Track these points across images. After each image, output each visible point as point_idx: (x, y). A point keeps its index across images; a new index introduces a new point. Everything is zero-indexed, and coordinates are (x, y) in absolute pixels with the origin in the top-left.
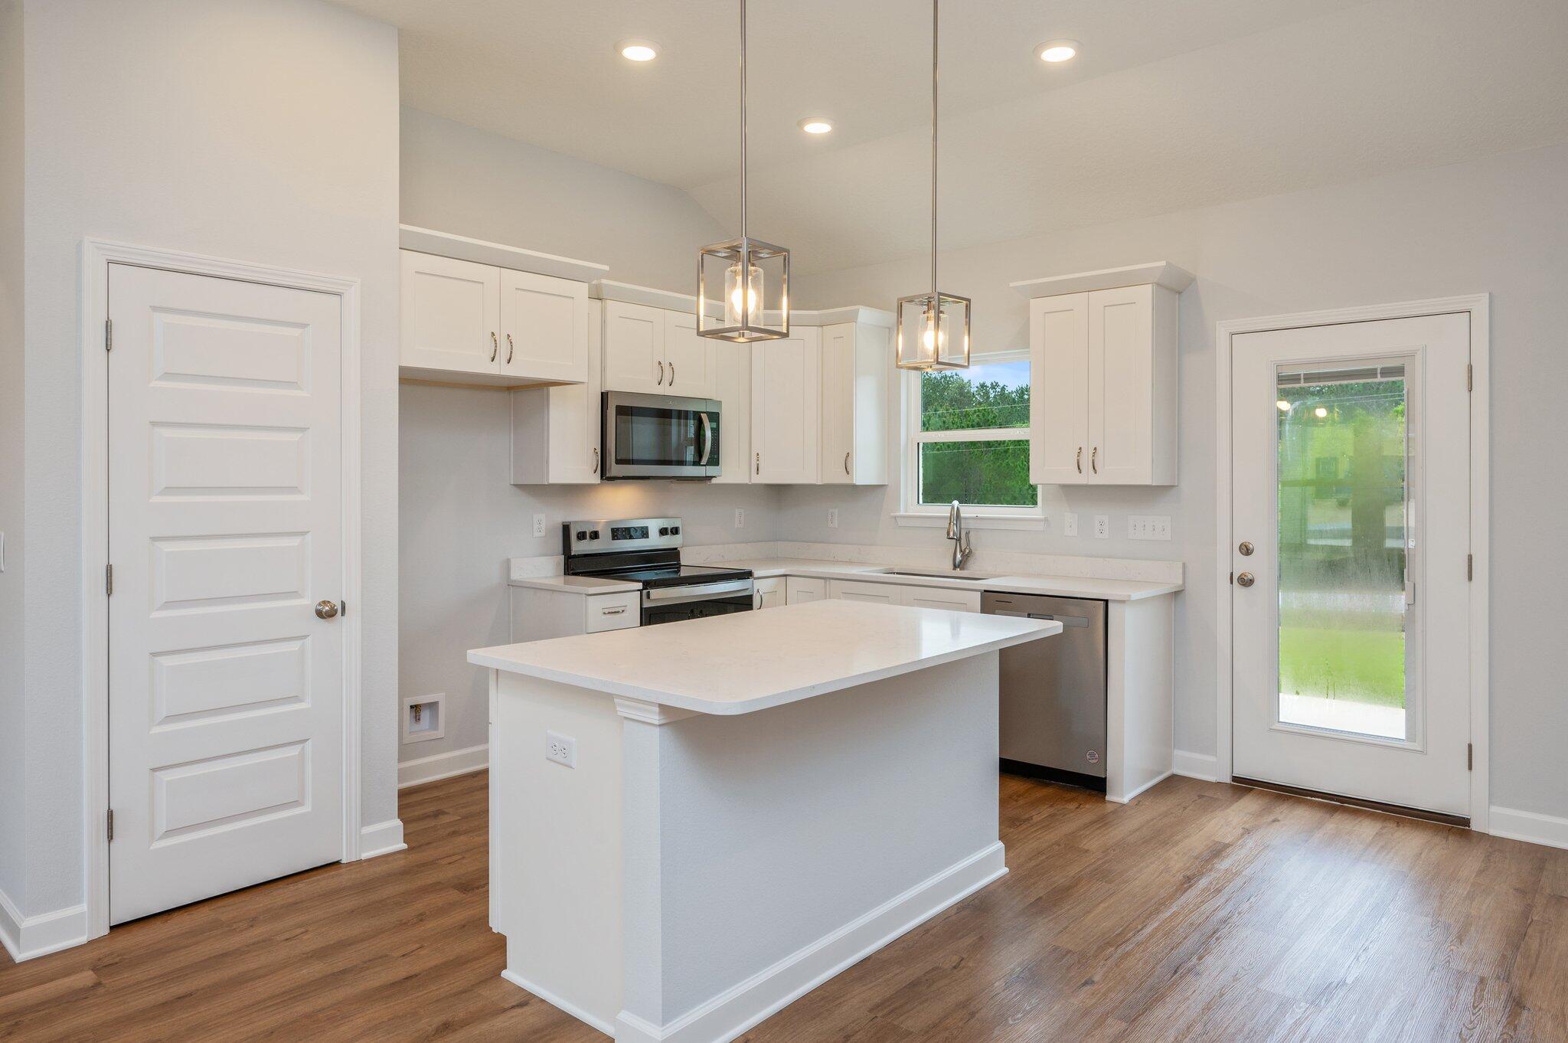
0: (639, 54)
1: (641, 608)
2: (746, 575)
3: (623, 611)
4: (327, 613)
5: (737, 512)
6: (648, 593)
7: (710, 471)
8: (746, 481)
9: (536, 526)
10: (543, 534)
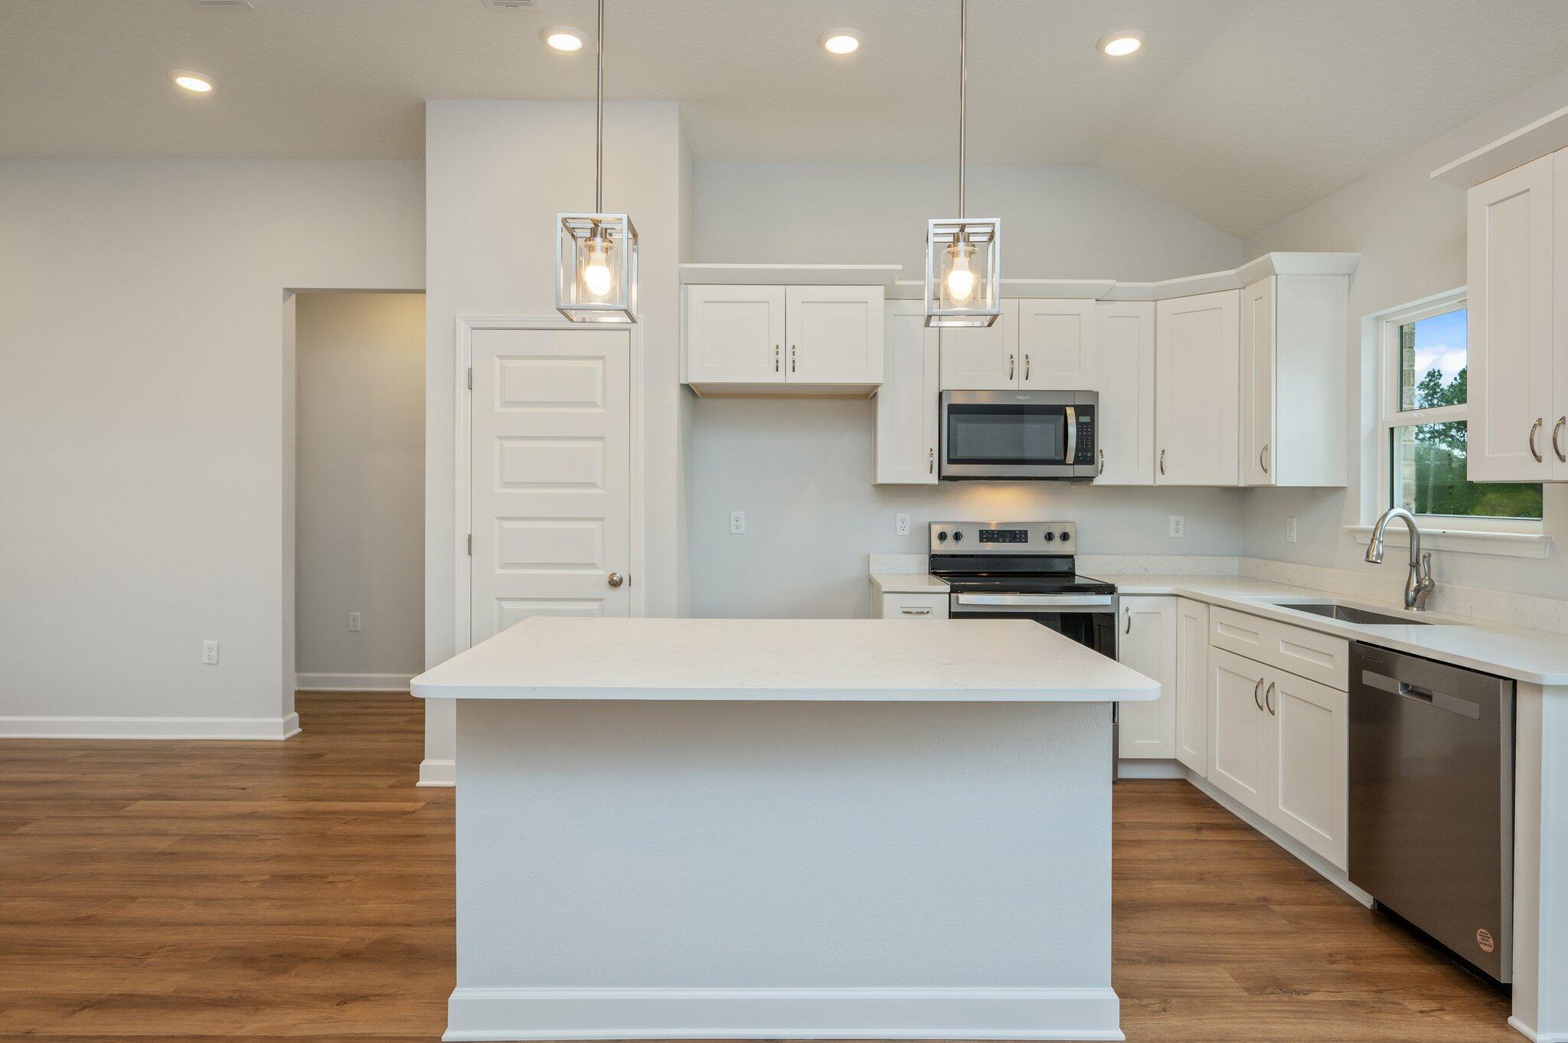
0: (842, 45)
1: (950, 612)
2: (1110, 589)
3: (928, 612)
4: (615, 584)
5: (1173, 519)
6: (957, 598)
7: (1082, 470)
8: (1150, 483)
9: (899, 524)
10: (907, 532)
